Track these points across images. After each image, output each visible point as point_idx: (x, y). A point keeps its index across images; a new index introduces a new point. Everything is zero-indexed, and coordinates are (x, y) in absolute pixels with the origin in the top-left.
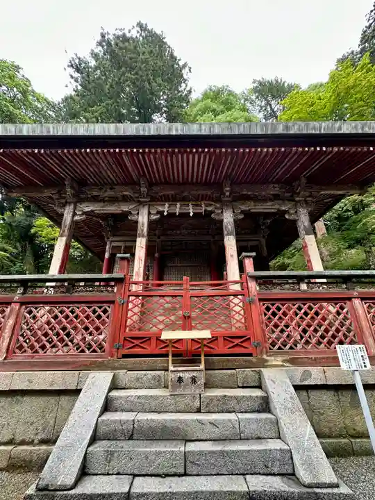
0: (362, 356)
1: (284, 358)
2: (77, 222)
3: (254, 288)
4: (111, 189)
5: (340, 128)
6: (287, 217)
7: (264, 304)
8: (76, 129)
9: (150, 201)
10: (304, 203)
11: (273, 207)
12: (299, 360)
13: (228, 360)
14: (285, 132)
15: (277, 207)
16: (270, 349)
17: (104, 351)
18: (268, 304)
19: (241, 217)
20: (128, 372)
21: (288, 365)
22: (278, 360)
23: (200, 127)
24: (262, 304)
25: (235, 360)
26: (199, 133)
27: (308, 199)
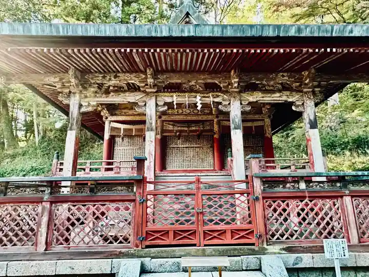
0: (343, 248)
1: (281, 247)
2: (84, 114)
3: (259, 187)
4: (116, 77)
5: (351, 31)
6: (294, 108)
7: (267, 201)
8: (86, 30)
9: (156, 92)
10: (311, 94)
11: (281, 99)
12: (294, 249)
13: (235, 249)
14: (297, 35)
15: (284, 98)
16: (270, 239)
17: (129, 243)
18: (270, 201)
19: (248, 109)
20: (153, 260)
21: (284, 252)
22: (276, 248)
23: (213, 28)
24: (265, 201)
25: (240, 249)
26: (211, 35)
27: (316, 89)
